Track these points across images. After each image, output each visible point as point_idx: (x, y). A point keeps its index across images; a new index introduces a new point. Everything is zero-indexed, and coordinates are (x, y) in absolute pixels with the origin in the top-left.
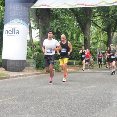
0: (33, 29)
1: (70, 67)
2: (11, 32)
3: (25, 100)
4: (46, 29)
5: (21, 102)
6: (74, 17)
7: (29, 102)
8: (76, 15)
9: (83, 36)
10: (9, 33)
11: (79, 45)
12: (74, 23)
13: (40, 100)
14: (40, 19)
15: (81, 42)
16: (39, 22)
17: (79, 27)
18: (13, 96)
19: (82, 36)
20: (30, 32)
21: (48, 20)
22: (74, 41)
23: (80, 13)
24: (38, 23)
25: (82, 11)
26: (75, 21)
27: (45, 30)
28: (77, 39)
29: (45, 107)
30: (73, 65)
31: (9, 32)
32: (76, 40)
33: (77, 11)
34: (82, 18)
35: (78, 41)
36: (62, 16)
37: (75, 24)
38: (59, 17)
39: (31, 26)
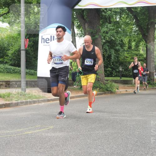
0: (78, 36)
1: (128, 86)
2: (49, 40)
3: (68, 130)
4: (95, 36)
5: (63, 133)
6: (132, 20)
7: (74, 133)
8: (135, 17)
9: (145, 45)
10: (47, 42)
11: (139, 57)
12: (133, 27)
13: (89, 131)
14: (87, 23)
15: (143, 53)
16: (85, 27)
17: (140, 33)
18: (52, 126)
19: (143, 45)
20: (74, 40)
21: (98, 24)
22: (133, 52)
23: (140, 15)
24: (85, 29)
25: (143, 11)
26: (134, 25)
27: (94, 38)
28: (136, 49)
29: (95, 140)
30: (132, 84)
31: (46, 40)
32: (136, 51)
33: (136, 11)
34: (143, 21)
35: (138, 52)
36: (116, 18)
37: (134, 29)
38: (112, 20)
39: (75, 33)
